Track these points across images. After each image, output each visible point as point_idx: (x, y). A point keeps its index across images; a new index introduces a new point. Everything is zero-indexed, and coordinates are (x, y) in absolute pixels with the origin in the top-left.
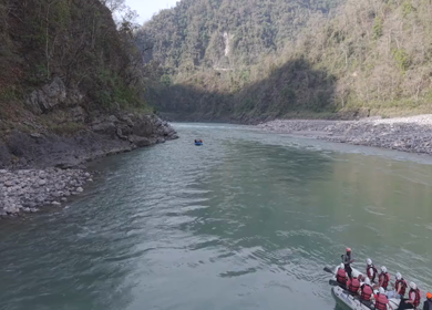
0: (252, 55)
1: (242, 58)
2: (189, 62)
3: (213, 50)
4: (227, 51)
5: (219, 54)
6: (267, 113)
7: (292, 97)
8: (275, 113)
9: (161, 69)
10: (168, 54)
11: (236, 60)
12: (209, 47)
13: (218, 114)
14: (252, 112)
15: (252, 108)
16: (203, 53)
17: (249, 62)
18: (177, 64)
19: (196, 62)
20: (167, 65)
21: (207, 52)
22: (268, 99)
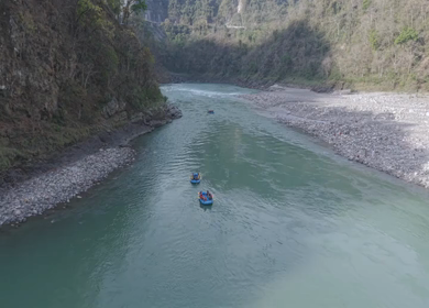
0: (263, 13)
1: (254, 15)
2: (202, 21)
3: (226, 7)
4: (239, 8)
5: (232, 11)
6: (269, 77)
7: (290, 63)
8: (276, 78)
9: (176, 27)
10: (183, 11)
11: (248, 18)
12: (222, 4)
13: (227, 75)
14: (256, 75)
15: (256, 71)
16: (216, 10)
17: (260, 20)
18: (191, 21)
19: (210, 20)
20: (182, 23)
21: (220, 9)
22: (270, 64)
